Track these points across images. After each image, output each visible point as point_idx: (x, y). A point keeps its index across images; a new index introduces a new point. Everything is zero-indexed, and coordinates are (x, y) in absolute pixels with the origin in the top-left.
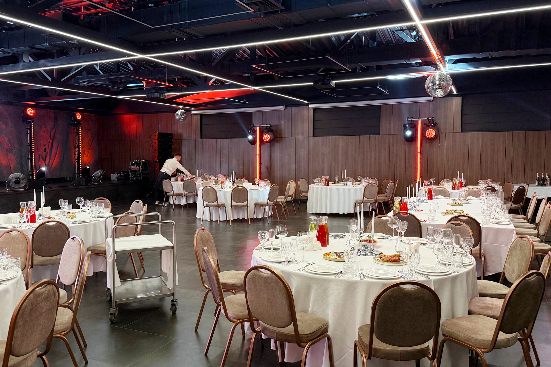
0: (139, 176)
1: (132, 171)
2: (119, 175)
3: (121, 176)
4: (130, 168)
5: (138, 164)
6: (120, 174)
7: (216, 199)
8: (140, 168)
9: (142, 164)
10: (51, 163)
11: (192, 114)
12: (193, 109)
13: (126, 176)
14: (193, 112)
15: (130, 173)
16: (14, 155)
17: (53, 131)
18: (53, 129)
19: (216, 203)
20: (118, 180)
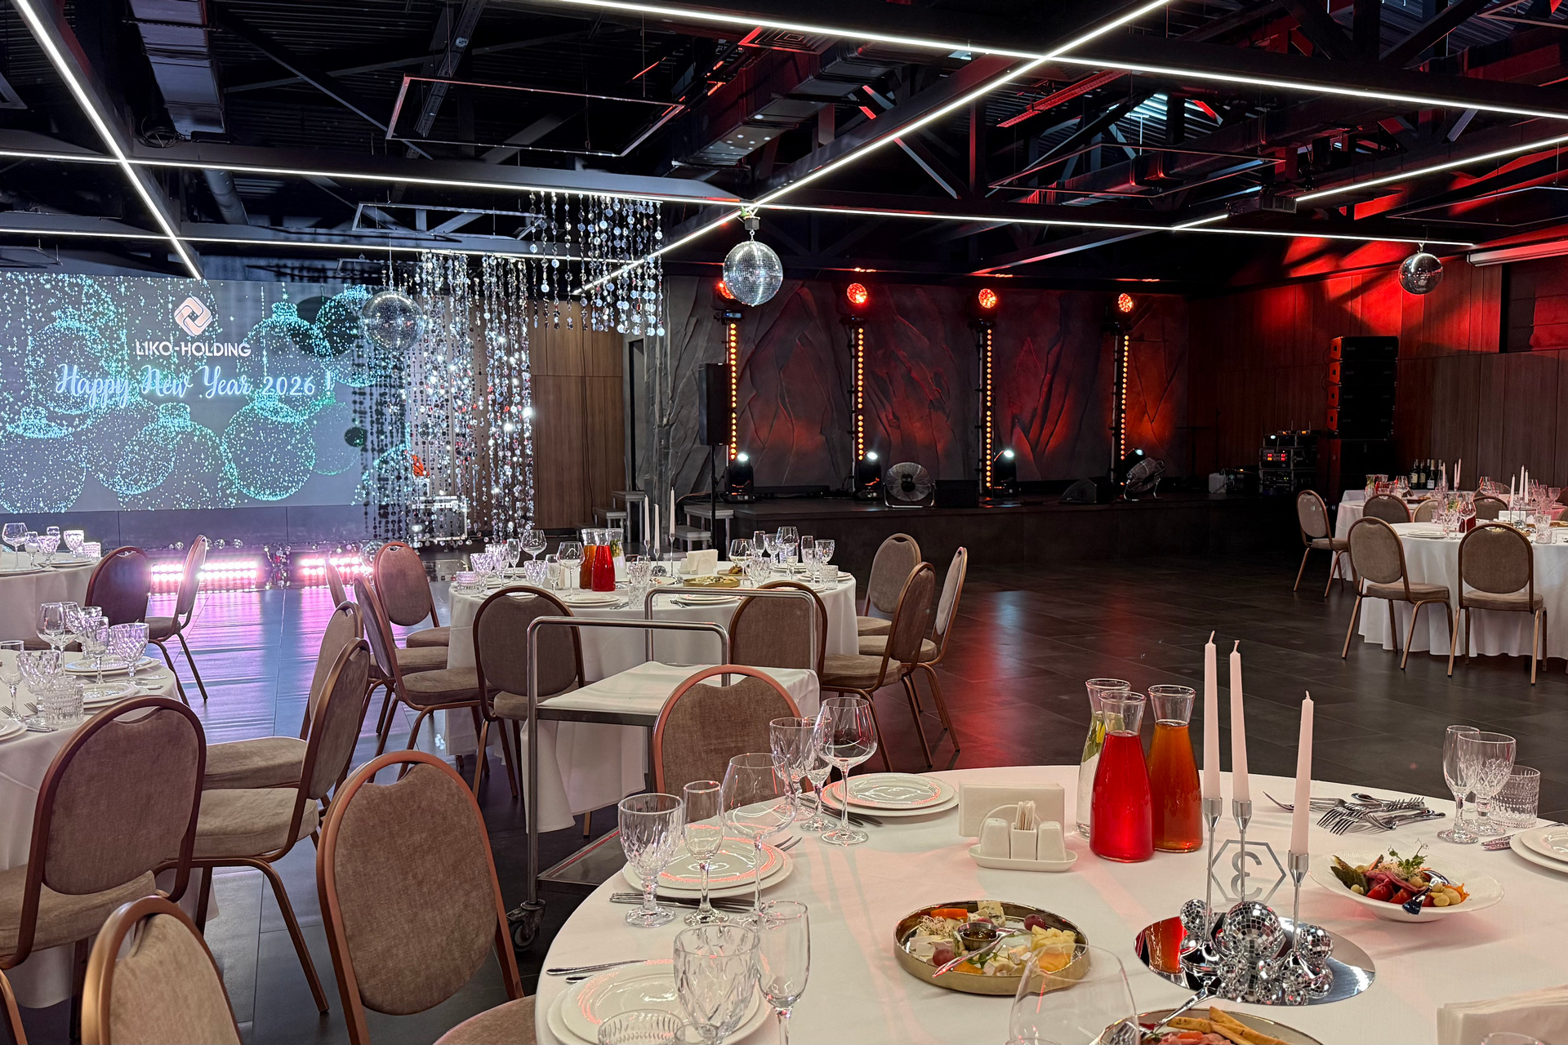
0: (1284, 483)
1: (1267, 464)
2: (1232, 477)
3: (1236, 479)
4: (1262, 455)
5: (1285, 442)
6: (1235, 474)
7: (1398, 568)
8: (1289, 456)
9: (1298, 444)
10: (1043, 439)
11: (1473, 264)
12: (1473, 246)
13: (1251, 480)
14: (1475, 258)
15: (1261, 474)
16: (948, 417)
17: (1056, 349)
18: (1055, 345)
19: (1399, 585)
20: (1228, 491)
